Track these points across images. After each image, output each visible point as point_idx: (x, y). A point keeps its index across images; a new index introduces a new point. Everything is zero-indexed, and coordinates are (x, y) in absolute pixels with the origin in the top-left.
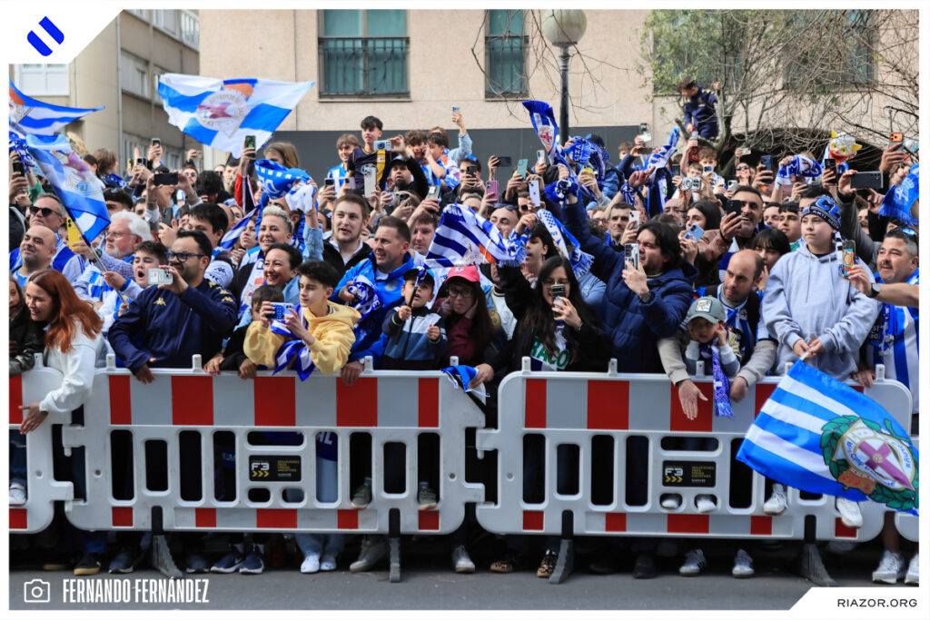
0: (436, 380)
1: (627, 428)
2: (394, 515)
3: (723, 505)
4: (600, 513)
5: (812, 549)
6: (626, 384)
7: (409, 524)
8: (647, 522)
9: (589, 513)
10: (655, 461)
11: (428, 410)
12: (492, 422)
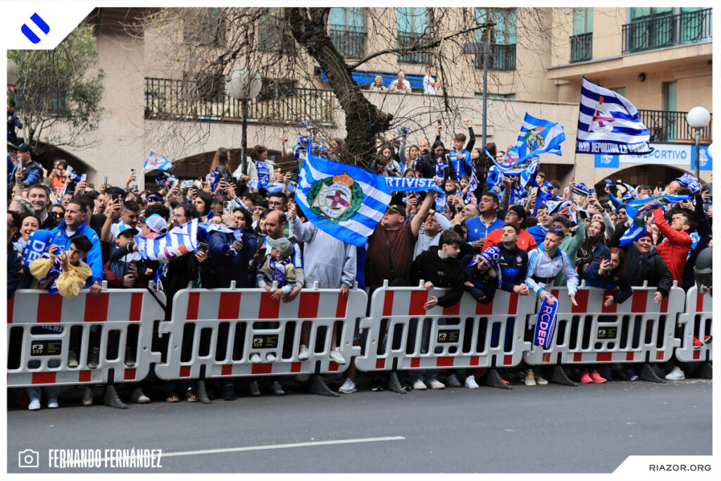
0: (141, 294)
1: (237, 318)
2: (111, 372)
3: (278, 358)
4: (219, 365)
5: (319, 378)
6: (239, 294)
7: (119, 377)
8: (241, 368)
9: (214, 366)
10: (250, 335)
11: (135, 312)
12: (168, 318)
